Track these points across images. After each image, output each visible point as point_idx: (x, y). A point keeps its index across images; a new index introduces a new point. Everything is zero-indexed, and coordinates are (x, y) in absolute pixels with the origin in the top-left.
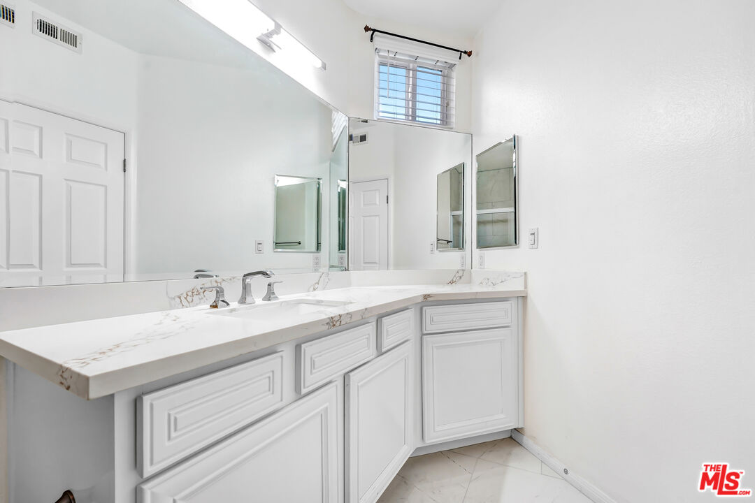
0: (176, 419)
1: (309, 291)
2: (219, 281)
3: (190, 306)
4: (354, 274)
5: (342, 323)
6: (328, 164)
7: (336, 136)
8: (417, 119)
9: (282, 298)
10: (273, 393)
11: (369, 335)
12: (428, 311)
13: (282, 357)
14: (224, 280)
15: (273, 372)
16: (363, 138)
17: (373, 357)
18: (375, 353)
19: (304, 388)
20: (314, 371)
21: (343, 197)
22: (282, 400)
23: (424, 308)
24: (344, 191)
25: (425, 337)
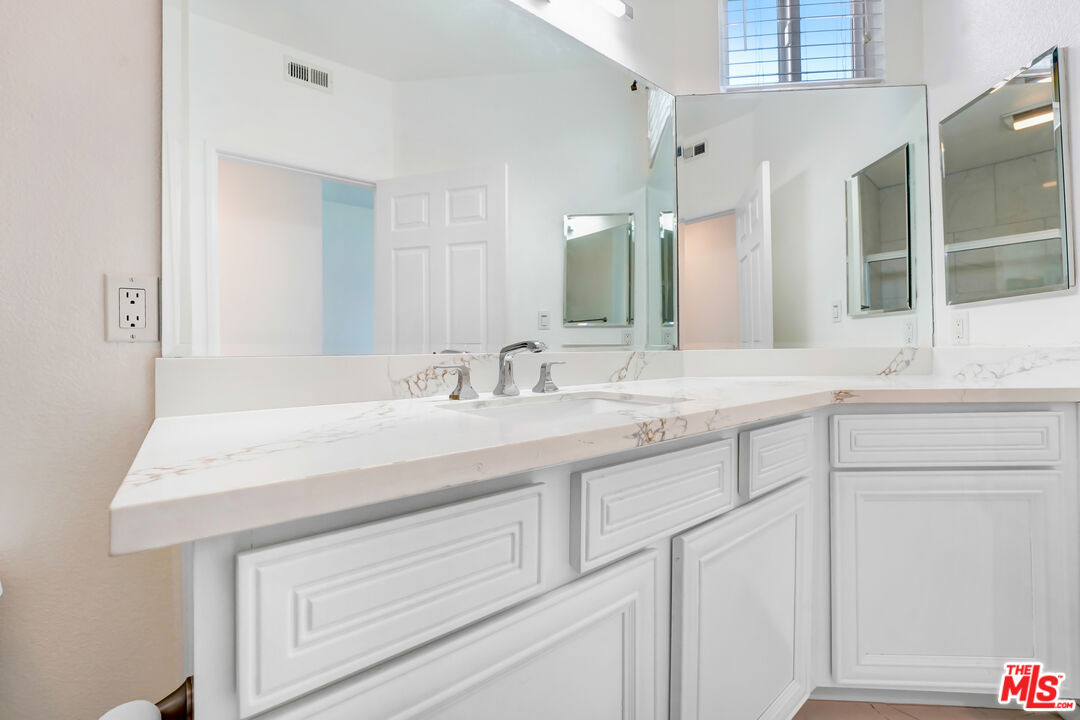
0: (310, 606)
1: (610, 381)
2: (466, 359)
3: (423, 396)
4: (688, 355)
5: (667, 437)
6: (644, 189)
7: (655, 141)
8: (804, 77)
9: (563, 390)
10: (520, 566)
11: (722, 462)
12: (846, 424)
13: (540, 495)
14: (473, 358)
15: (521, 524)
16: (700, 149)
17: (732, 506)
18: (734, 499)
19: (587, 559)
20: (607, 528)
21: (668, 247)
22: (539, 581)
23: (836, 418)
24: (669, 235)
25: (837, 474)
